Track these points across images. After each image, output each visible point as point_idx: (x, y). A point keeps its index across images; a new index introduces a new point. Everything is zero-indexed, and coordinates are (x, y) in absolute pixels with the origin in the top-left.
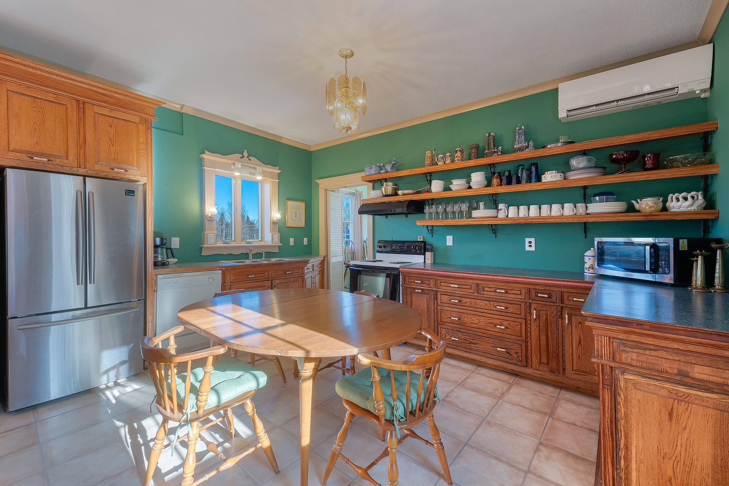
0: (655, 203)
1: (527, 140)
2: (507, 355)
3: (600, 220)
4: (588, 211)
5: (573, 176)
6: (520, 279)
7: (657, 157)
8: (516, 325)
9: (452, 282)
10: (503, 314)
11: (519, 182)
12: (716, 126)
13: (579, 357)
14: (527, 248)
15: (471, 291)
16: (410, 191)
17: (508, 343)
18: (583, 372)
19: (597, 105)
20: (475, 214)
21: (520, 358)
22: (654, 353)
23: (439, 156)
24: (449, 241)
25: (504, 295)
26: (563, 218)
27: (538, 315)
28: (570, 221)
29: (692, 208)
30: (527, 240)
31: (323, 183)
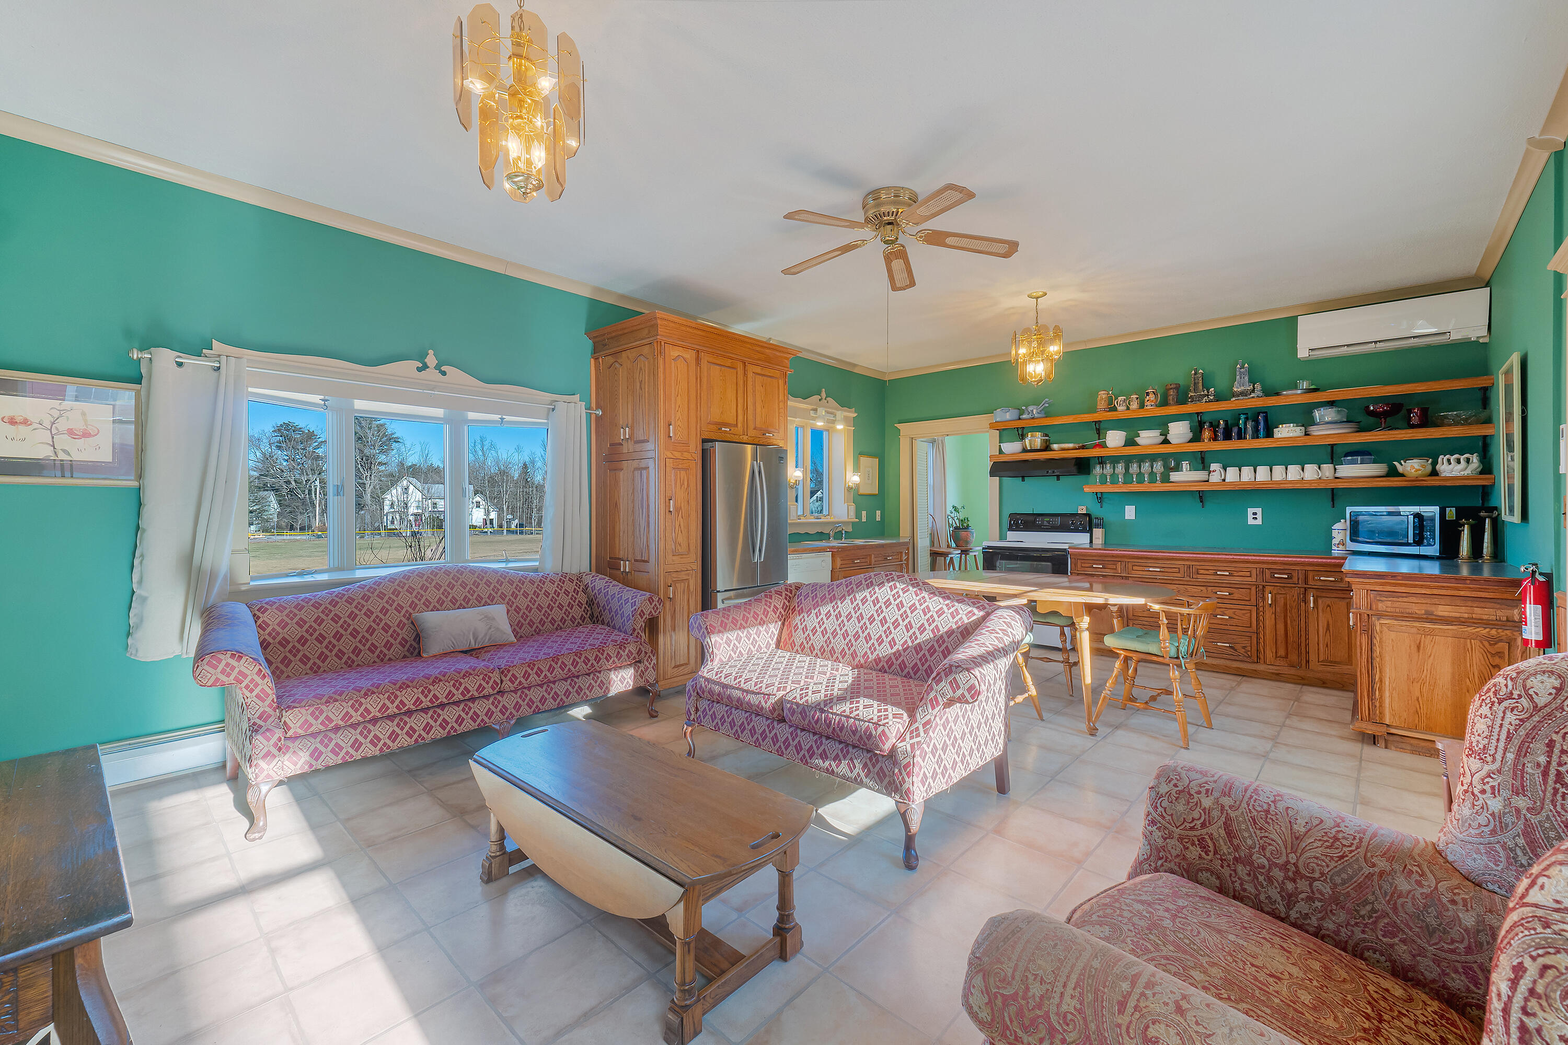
0: (1422, 466)
1: (1253, 382)
2: (1231, 651)
3: (1354, 486)
4: (1337, 475)
5: (1315, 431)
6: (1250, 558)
7: (1424, 412)
8: (1244, 614)
9: (1150, 565)
10: (1226, 601)
11: (1240, 436)
12: (1492, 381)
13: (1327, 646)
14: (1251, 521)
15: (1179, 575)
16: (1071, 445)
17: (1235, 637)
18: (1331, 662)
19: (1348, 346)
20: (1175, 476)
21: (1249, 653)
22: (1405, 599)
23: (1120, 398)
24: (1130, 512)
25: (1227, 578)
26: (1305, 483)
27: (1274, 600)
28: (1314, 486)
29: (1466, 473)
30: (1250, 511)
31: (906, 429)
